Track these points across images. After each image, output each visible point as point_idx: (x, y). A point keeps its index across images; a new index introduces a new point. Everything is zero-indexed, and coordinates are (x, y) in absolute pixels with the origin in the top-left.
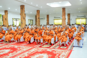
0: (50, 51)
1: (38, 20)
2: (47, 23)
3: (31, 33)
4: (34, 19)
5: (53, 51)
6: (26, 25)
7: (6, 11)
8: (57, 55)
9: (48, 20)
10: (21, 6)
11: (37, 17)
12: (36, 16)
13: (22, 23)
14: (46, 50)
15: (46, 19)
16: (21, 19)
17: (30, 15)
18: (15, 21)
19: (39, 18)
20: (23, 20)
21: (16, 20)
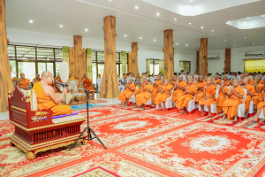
0: (235, 132)
1: (202, 61)
2: (225, 69)
3: (190, 91)
4: (193, 59)
5: (242, 132)
6: (175, 74)
7: (134, 45)
8: (253, 142)
9: (228, 62)
10: (165, 31)
11: (201, 55)
12: (198, 52)
13: (166, 69)
14: (224, 129)
15: (223, 59)
16: (165, 60)
17: (185, 51)
18: (151, 66)
19: (205, 57)
20: (169, 61)
21: (154, 61)
